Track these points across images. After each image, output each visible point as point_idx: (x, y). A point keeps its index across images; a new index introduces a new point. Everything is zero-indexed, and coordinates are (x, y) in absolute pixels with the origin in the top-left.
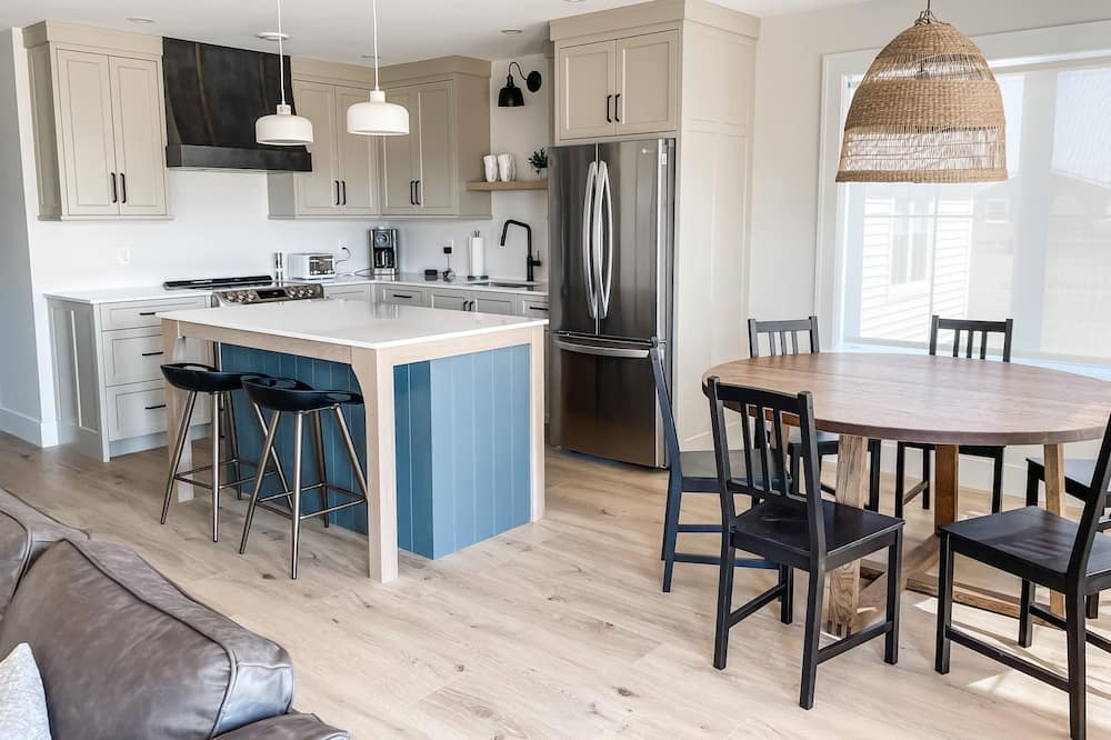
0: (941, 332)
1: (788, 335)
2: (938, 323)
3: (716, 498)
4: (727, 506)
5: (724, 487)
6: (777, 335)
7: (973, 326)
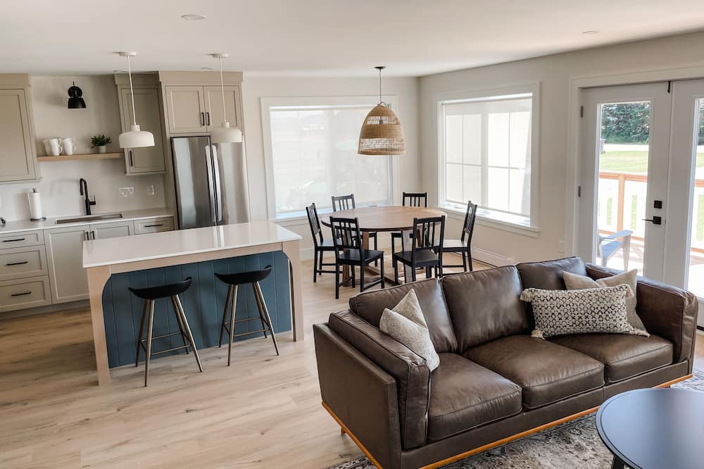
0: (406, 198)
1: (345, 201)
2: (405, 195)
3: (334, 252)
4: (337, 254)
5: (335, 248)
6: (341, 201)
7: (415, 195)
